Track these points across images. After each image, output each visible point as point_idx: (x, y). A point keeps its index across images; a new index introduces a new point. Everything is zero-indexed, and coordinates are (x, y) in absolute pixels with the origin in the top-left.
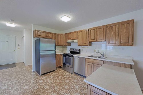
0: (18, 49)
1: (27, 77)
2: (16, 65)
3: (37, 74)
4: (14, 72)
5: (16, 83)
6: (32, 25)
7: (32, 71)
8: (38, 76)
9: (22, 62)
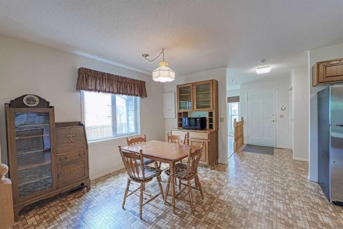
0: (282, 116)
1: (289, 186)
2: (276, 151)
3: (321, 192)
4: (267, 163)
5: (264, 186)
6: (309, 52)
7: (307, 179)
8: (321, 198)
9: (290, 148)
